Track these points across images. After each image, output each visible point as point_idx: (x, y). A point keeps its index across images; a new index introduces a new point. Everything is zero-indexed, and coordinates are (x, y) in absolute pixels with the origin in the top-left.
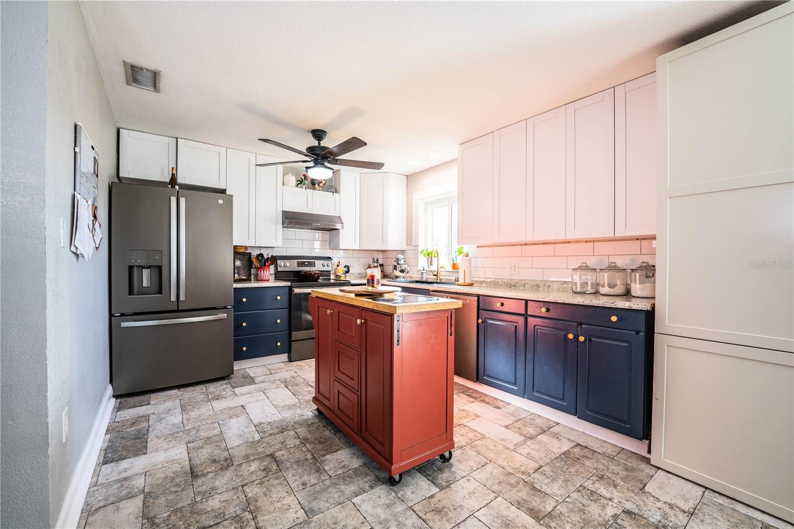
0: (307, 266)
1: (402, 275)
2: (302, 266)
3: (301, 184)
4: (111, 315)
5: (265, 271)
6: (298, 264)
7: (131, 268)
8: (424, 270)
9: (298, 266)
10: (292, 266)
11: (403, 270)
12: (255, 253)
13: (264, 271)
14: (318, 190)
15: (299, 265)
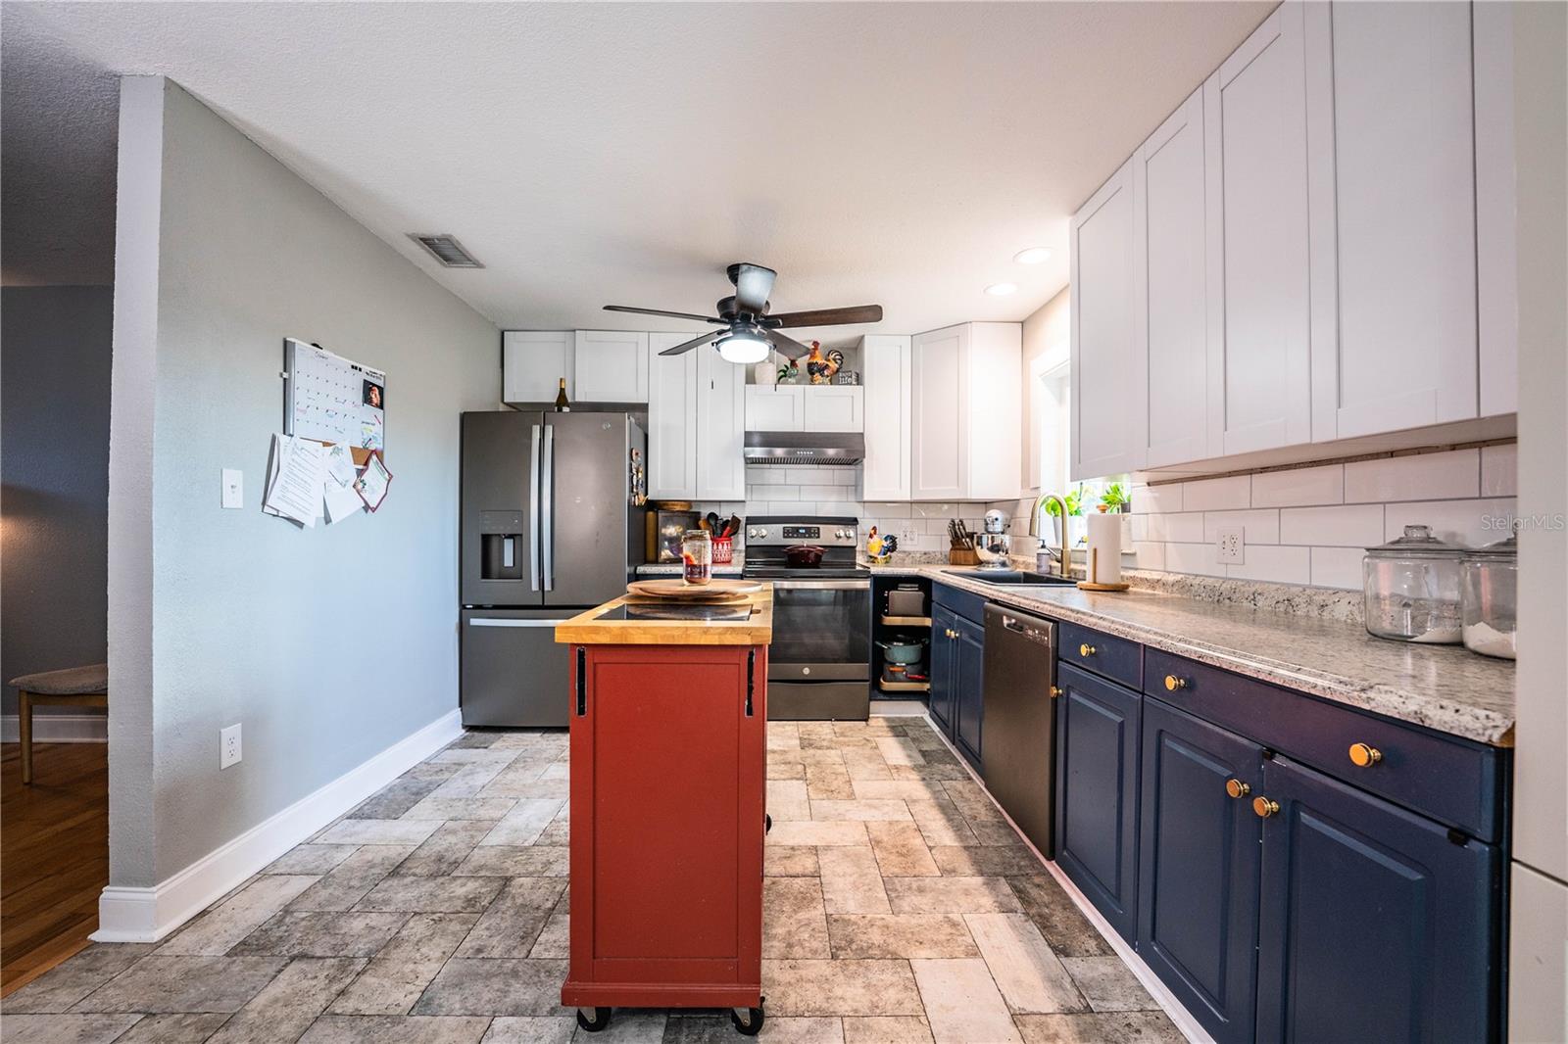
0: (803, 536)
1: (994, 557)
2: (792, 537)
3: (785, 376)
4: (463, 607)
5: (720, 545)
6: (784, 533)
7: (486, 539)
8: (1043, 547)
9: (784, 537)
10: (772, 534)
11: (997, 545)
12: (705, 512)
13: (723, 544)
14: (819, 384)
15: (787, 534)
